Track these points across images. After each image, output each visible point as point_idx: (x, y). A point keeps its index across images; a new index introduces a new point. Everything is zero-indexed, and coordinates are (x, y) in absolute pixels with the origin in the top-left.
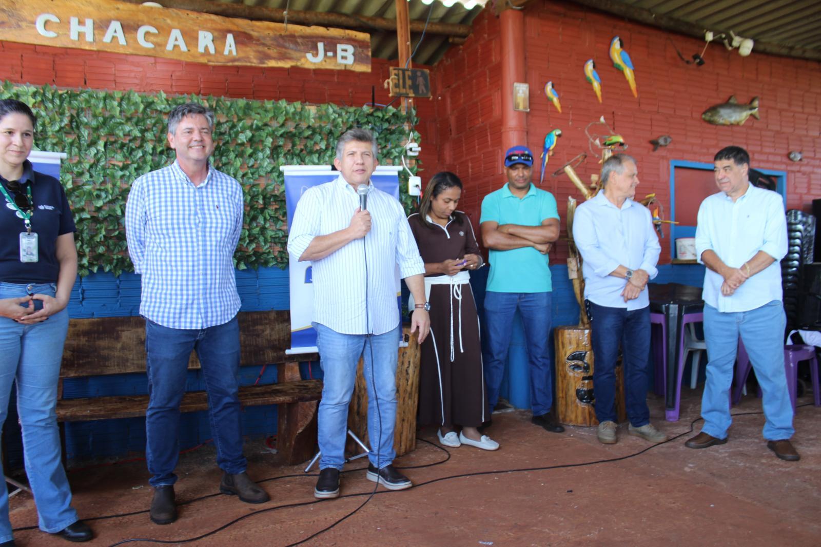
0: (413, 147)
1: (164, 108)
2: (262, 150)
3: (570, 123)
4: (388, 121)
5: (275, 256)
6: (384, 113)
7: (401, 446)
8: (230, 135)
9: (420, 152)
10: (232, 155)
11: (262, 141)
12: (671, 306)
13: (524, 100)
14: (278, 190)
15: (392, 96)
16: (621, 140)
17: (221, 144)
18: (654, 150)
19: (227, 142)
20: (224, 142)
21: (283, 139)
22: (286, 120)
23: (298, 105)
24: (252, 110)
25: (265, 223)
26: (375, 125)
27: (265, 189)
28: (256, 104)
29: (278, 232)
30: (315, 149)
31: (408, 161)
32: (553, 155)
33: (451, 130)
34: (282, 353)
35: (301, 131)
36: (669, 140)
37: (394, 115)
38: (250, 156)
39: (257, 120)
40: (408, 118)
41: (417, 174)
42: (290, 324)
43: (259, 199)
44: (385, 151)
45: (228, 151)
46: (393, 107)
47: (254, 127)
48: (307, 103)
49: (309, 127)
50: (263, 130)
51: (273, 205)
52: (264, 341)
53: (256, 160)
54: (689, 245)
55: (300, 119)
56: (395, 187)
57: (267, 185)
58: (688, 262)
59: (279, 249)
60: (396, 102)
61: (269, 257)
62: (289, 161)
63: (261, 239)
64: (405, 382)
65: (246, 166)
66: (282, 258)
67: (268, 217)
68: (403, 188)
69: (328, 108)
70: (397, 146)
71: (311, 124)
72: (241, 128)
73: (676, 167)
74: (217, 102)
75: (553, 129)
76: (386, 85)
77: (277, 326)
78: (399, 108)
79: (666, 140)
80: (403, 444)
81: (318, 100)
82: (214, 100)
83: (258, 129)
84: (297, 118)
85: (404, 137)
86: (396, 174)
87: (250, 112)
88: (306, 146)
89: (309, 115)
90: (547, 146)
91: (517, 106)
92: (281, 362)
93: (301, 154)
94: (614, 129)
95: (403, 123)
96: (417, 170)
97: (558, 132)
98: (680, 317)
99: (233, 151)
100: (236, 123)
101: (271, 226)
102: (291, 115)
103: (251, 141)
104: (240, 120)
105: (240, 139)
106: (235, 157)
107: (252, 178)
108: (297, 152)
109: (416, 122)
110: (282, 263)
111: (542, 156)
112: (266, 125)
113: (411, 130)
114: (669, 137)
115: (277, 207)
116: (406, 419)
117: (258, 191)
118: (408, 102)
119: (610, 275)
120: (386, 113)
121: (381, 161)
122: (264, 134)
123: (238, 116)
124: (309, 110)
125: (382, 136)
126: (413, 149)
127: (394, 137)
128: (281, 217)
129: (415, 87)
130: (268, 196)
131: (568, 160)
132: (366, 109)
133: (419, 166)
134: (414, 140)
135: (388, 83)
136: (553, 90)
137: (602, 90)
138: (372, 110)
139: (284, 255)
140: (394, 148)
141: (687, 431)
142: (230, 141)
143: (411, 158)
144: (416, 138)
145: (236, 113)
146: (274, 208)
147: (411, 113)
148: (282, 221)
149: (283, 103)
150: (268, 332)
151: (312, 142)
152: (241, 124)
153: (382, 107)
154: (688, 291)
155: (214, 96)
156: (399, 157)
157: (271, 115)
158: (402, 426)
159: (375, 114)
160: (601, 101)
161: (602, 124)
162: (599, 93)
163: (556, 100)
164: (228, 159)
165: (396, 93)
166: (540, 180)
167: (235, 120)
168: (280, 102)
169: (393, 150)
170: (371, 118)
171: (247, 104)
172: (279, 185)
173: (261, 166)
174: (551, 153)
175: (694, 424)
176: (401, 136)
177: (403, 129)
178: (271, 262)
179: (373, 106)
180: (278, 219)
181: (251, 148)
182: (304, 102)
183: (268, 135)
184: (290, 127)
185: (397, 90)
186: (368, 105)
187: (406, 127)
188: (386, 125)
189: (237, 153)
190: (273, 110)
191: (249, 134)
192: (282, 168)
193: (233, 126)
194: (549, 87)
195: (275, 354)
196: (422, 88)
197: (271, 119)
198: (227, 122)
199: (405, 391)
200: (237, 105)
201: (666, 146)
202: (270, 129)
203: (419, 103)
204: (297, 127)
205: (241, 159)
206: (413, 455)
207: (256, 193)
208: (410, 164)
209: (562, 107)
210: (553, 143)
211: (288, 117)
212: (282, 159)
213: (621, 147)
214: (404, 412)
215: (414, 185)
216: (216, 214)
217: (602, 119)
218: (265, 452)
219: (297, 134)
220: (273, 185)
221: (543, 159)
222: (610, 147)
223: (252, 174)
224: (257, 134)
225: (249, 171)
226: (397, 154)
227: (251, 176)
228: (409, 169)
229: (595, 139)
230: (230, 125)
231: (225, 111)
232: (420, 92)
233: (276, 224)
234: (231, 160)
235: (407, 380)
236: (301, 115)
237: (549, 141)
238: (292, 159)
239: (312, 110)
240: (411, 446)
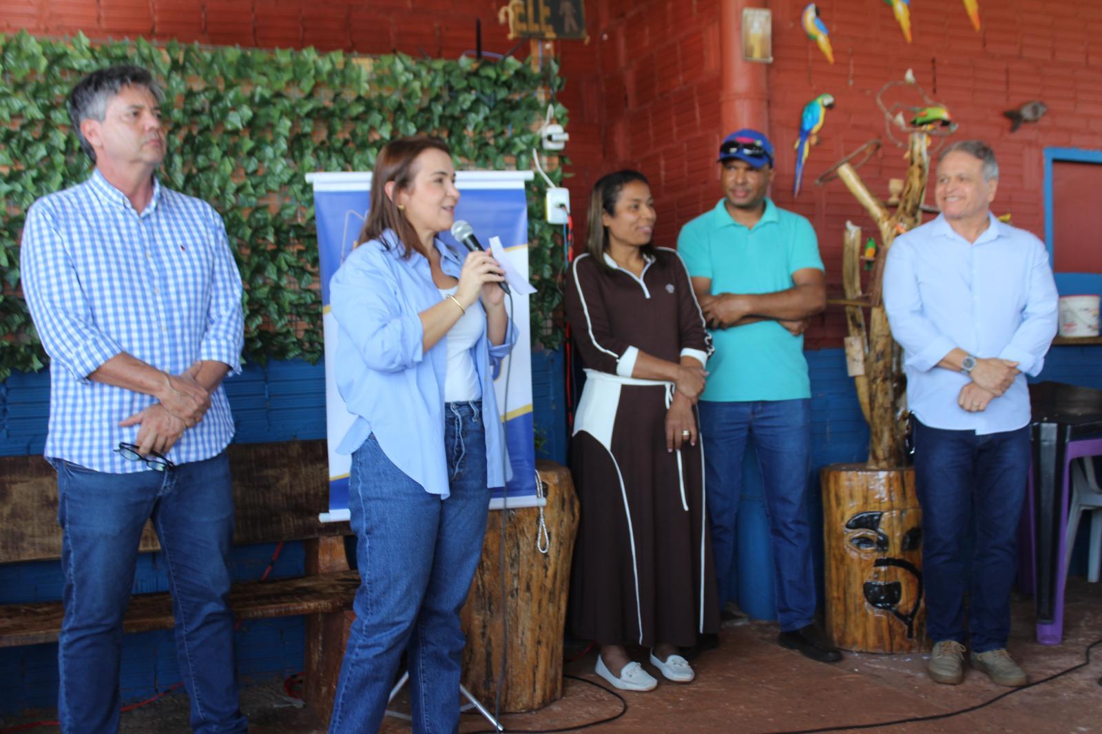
0: (554, 133)
1: (87, 66)
2: (273, 143)
3: (851, 82)
4: (507, 85)
5: (298, 340)
6: (499, 70)
7: (534, 690)
8: (211, 115)
9: (566, 143)
10: (216, 153)
11: (271, 126)
12: (1044, 425)
13: (763, 41)
14: (303, 216)
15: (515, 40)
16: (943, 114)
17: (195, 132)
18: (1013, 129)
19: (207, 128)
20: (200, 127)
21: (311, 122)
22: (317, 86)
23: (338, 57)
24: (252, 68)
25: (279, 278)
26: (482, 92)
27: (279, 214)
28: (259, 56)
29: (303, 295)
30: (371, 140)
31: (545, 159)
32: (818, 144)
33: (626, 98)
34: (312, 519)
35: (344, 105)
36: (1041, 110)
37: (518, 74)
38: (251, 153)
39: (262, 87)
40: (545, 79)
41: (561, 184)
42: (327, 465)
43: (267, 234)
44: (501, 142)
45: (208, 144)
46: (517, 57)
47: (257, 99)
48: (355, 53)
49: (359, 99)
50: (274, 104)
51: (294, 245)
52: (280, 498)
53: (261, 161)
54: (1081, 310)
55: (343, 84)
56: (519, 211)
57: (283, 208)
58: (1080, 342)
59: (306, 327)
60: (521, 48)
61: (288, 341)
62: (323, 162)
63: (273, 308)
64: (542, 571)
65: (242, 173)
66: (311, 343)
67: (285, 267)
68: (535, 209)
69: (394, 63)
70: (524, 131)
71: (362, 93)
72: (231, 102)
73: (1056, 161)
74: (187, 52)
75: (818, 94)
76: (502, 18)
77: (303, 470)
78: (527, 61)
79: (1035, 110)
80: (538, 686)
81: (376, 47)
82: (180, 48)
83: (265, 102)
84: (337, 81)
85: (537, 115)
86: (522, 186)
87: (249, 71)
88: (353, 134)
89: (359, 76)
90: (807, 127)
91: (748, 52)
92: (312, 537)
93: (345, 150)
94: (935, 91)
95: (535, 88)
96: (562, 177)
97: (828, 100)
98: (1061, 447)
99: (218, 145)
100: (222, 93)
101: (290, 283)
102: (325, 77)
103: (251, 125)
104: (230, 86)
105: (232, 123)
106: (223, 157)
107: (254, 196)
108: (338, 145)
109: (559, 87)
110: (313, 352)
111: (797, 145)
112: (278, 95)
113: (551, 101)
114: (1042, 103)
115: (302, 248)
116: (544, 640)
117: (266, 219)
118: (543, 49)
119: (937, 366)
120: (503, 69)
121: (495, 160)
122: (275, 112)
123: (225, 78)
124: (360, 67)
125: (496, 112)
126: (554, 138)
127: (518, 115)
128: (309, 267)
129: (556, 21)
130: (285, 227)
131: (847, 153)
132: (466, 62)
133: (565, 169)
134: (556, 120)
135: (507, 14)
136: (818, 22)
137: (911, 18)
138: (475, 66)
139: (315, 337)
140: (519, 135)
141: (1077, 663)
142: (212, 127)
143: (551, 153)
144: (559, 116)
145: (223, 74)
146: (295, 250)
147: (550, 69)
148: (312, 274)
149: (310, 55)
150: (286, 480)
151: (366, 127)
152: (231, 95)
153: (496, 60)
154: (1080, 396)
155: (180, 40)
156: (528, 152)
157: (287, 76)
158: (537, 653)
159: (483, 72)
160: (909, 37)
161: (910, 86)
162: (905, 23)
163: (823, 40)
164: (210, 160)
165: (522, 32)
166: (793, 191)
167: (221, 87)
168: (305, 52)
169: (517, 140)
170: (475, 81)
171: (244, 56)
172: (304, 207)
173: (270, 172)
174: (814, 140)
175: (1092, 650)
176: (531, 112)
177: (535, 99)
178: (292, 350)
179: (479, 57)
180: (303, 270)
181: (251, 138)
182: (348, 51)
183: (284, 113)
184: (325, 99)
185: (524, 27)
186: (469, 56)
187: (541, 96)
188: (502, 94)
189: (225, 148)
190: (291, 68)
191: (247, 112)
192: (309, 177)
193: (218, 98)
194: (810, 15)
195: (300, 522)
196: (570, 22)
197: (288, 84)
198: (206, 90)
199: (542, 588)
200: (224, 58)
201: (1036, 121)
202: (287, 103)
203: (565, 49)
204: (336, 98)
205: (232, 160)
206: (556, 708)
207: (262, 223)
208: (549, 165)
209: (834, 53)
210: (818, 120)
211: (320, 79)
212: (309, 160)
213: (945, 128)
214: (540, 627)
215: (557, 204)
216: (181, 260)
217: (909, 76)
218: (281, 706)
219: (338, 112)
220: (294, 208)
221: (799, 152)
222: (924, 127)
223: (255, 187)
224: (262, 112)
225: (249, 182)
226: (524, 147)
227: (251, 190)
228: (548, 174)
229: (895, 114)
230: (212, 97)
231: (201, 70)
232: (567, 29)
233: (300, 280)
234: (215, 161)
235: (546, 568)
236: (344, 76)
237: (810, 117)
238: (329, 158)
239: (364, 66)
240: (553, 691)
